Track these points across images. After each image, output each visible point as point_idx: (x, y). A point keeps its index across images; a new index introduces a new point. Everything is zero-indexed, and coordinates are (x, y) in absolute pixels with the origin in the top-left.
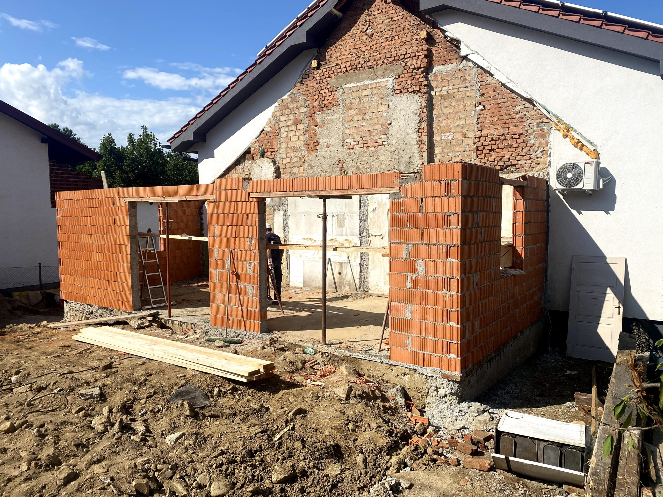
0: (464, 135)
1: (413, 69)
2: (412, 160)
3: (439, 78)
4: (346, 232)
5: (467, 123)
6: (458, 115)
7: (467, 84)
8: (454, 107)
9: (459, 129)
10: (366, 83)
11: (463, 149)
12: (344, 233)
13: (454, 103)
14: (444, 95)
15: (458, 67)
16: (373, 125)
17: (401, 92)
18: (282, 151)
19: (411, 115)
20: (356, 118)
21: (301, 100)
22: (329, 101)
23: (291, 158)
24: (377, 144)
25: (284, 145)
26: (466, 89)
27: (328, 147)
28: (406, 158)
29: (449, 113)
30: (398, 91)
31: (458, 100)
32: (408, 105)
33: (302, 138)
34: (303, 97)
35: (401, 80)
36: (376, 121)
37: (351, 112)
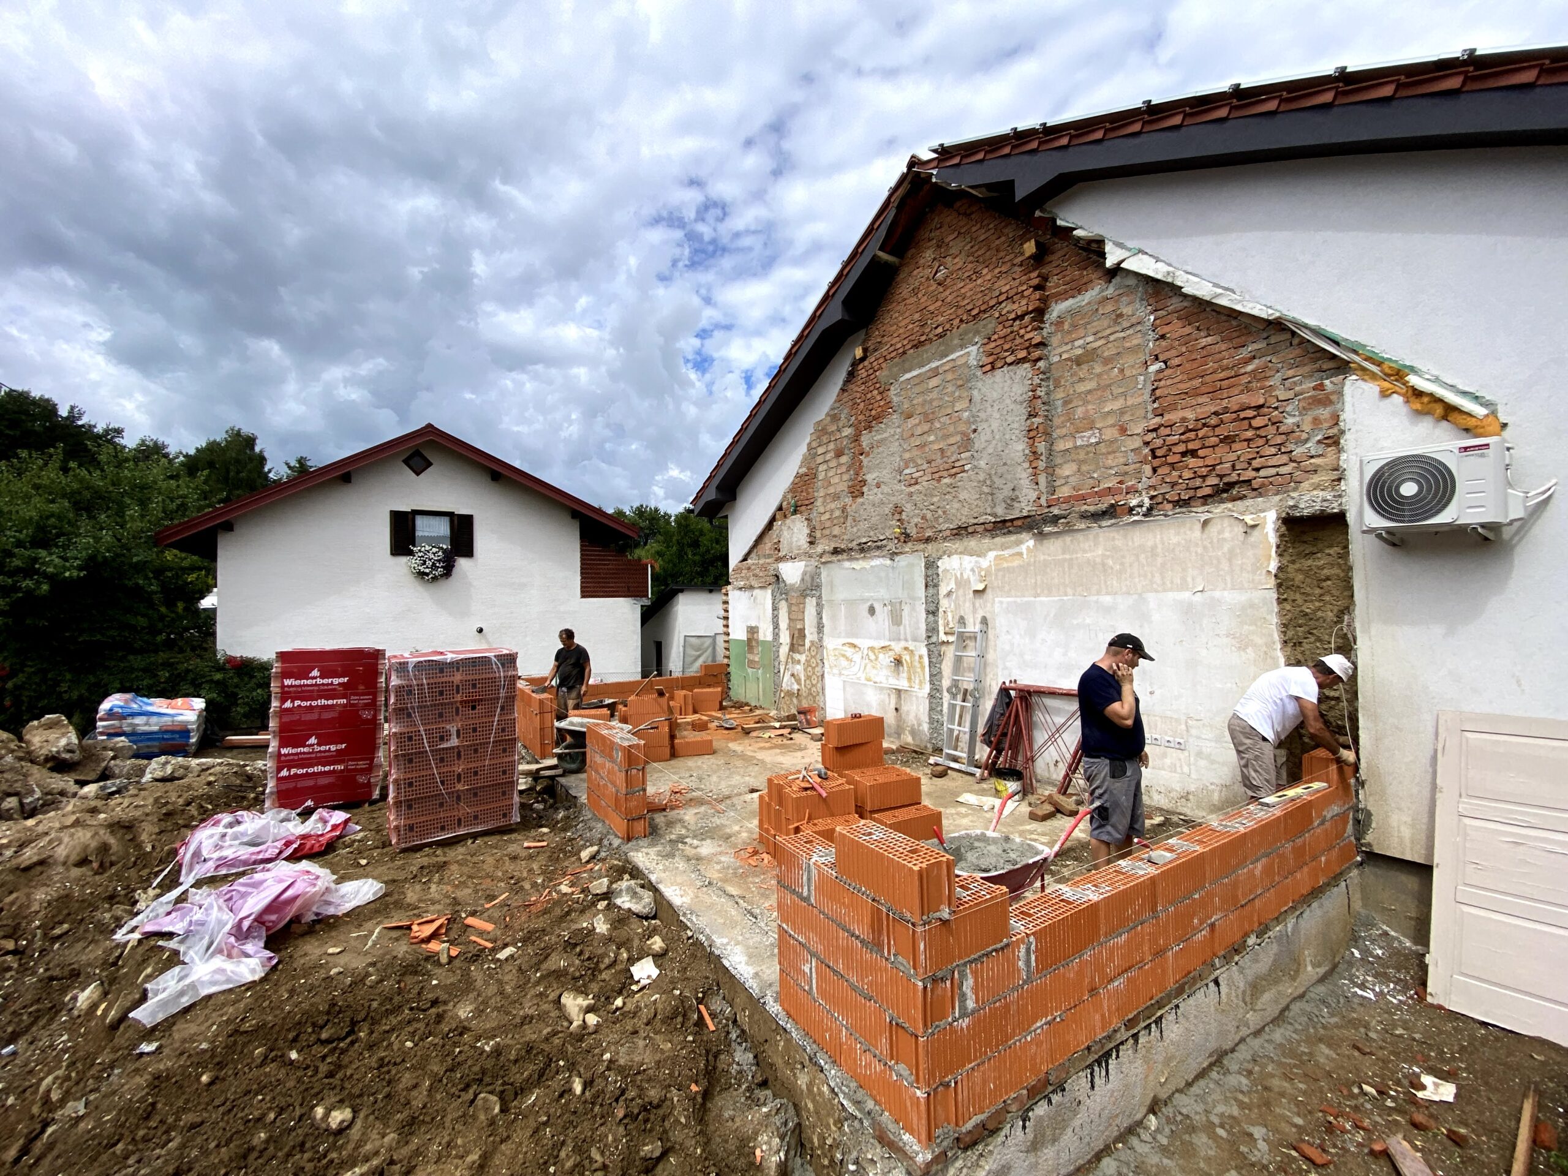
0: (1123, 430)
1: (1014, 320)
2: (1017, 493)
3: (1066, 326)
4: (905, 633)
5: (1129, 403)
6: (1109, 392)
7: (1125, 324)
8: (1099, 375)
9: (1111, 421)
10: (933, 365)
11: (1122, 460)
12: (902, 637)
13: (1098, 369)
14: (1078, 357)
15: (1104, 294)
16: (946, 437)
17: (993, 368)
18: (819, 503)
19: (1012, 406)
20: (919, 431)
21: (843, 416)
22: (879, 410)
23: (832, 511)
24: (954, 470)
25: (822, 493)
26: (1122, 335)
27: (878, 486)
28: (1006, 492)
29: (1090, 392)
30: (989, 367)
31: (1107, 361)
32: (1006, 389)
33: (846, 477)
34: (845, 411)
35: (993, 345)
36: (952, 429)
37: (912, 422)
